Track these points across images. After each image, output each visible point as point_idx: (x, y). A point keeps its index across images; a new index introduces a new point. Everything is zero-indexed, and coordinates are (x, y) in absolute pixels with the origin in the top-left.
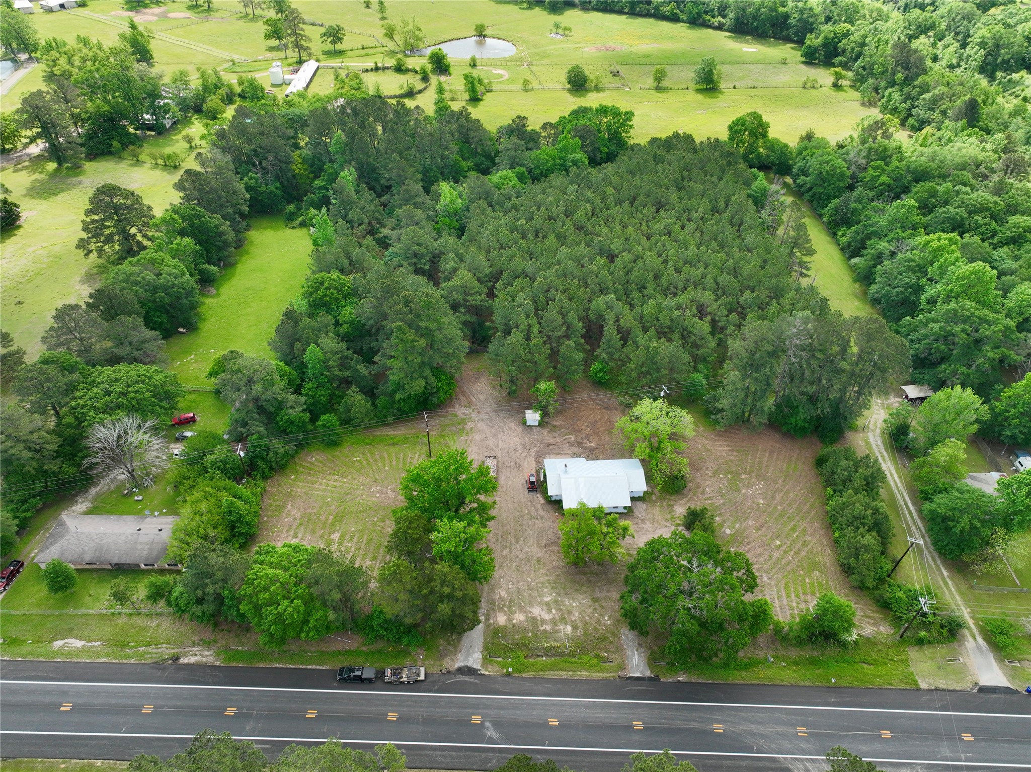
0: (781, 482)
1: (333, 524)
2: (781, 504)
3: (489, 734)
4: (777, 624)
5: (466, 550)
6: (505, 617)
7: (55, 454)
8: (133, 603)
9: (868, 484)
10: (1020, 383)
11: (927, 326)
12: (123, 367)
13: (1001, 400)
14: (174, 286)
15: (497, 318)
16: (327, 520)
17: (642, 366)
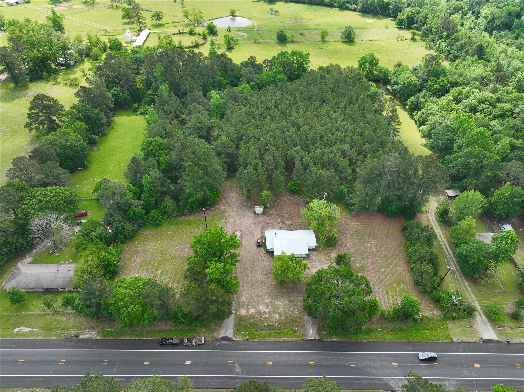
0: (384, 240)
1: (157, 266)
2: (384, 251)
3: (237, 370)
4: (382, 311)
5: (225, 277)
6: (245, 311)
7: (14, 233)
8: (55, 308)
9: (428, 240)
10: (503, 188)
11: (457, 160)
12: (49, 188)
13: (494, 196)
14: (75, 146)
15: (241, 159)
16: (154, 264)
17: (314, 183)
